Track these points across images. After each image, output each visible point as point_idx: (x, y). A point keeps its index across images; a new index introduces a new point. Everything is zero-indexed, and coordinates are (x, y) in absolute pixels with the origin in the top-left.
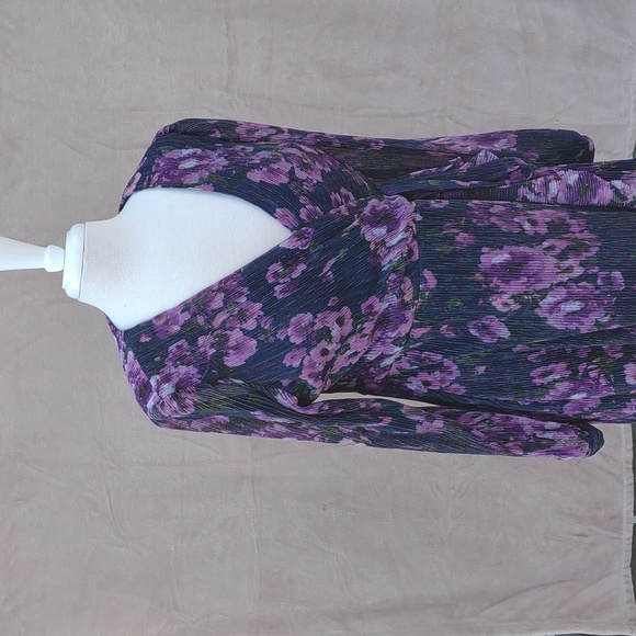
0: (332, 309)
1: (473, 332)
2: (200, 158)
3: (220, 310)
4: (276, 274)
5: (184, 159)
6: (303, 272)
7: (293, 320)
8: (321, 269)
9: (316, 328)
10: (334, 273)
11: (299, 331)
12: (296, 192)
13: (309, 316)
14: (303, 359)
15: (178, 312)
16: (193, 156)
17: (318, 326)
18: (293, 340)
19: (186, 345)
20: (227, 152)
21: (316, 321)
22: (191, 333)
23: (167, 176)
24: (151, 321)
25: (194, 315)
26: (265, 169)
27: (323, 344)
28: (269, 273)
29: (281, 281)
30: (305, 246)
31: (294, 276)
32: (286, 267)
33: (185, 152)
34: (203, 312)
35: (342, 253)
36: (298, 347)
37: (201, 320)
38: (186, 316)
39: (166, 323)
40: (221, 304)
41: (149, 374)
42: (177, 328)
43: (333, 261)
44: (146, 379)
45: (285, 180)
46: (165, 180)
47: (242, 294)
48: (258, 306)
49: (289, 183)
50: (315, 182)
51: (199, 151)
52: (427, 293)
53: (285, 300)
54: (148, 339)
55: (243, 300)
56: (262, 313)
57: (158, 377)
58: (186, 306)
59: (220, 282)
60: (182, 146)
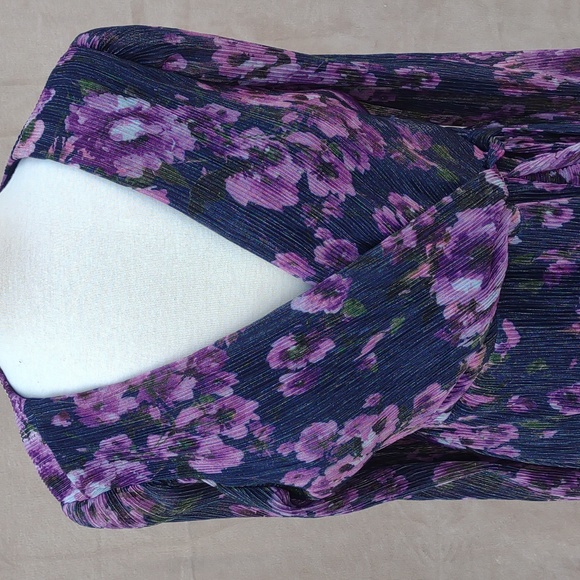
0: (369, 411)
1: (554, 405)
2: (148, 119)
3: (187, 403)
4: (285, 355)
5: (119, 116)
6: (329, 355)
7: (305, 432)
8: (358, 350)
9: (340, 441)
10: (379, 357)
11: (313, 444)
12: (310, 222)
13: (332, 426)
14: (313, 480)
15: (119, 396)
16: (136, 113)
17: (344, 438)
18: (302, 456)
19: (128, 442)
20: (193, 114)
21: (343, 432)
22: (137, 427)
23: (91, 149)
24: (70, 399)
25: (144, 404)
26: (257, 177)
27: (348, 460)
28: (272, 353)
29: (292, 366)
30: (334, 308)
31: (313, 359)
32: (301, 343)
33: (123, 103)
34: (158, 402)
35: (396, 323)
36: (308, 467)
37: (155, 413)
38: (131, 404)
39: (96, 408)
40: (191, 396)
41: (68, 465)
42: (113, 417)
43: (379, 337)
44: (61, 472)
45: (291, 199)
46: (86, 155)
47: (226, 383)
48: (252, 405)
49: (299, 205)
50: (343, 198)
51: (146, 106)
52: (503, 356)
53: (295, 401)
54: (66, 424)
55: (227, 392)
56: (257, 418)
57: (81, 472)
58: (130, 388)
59: (191, 359)
60: (117, 89)
